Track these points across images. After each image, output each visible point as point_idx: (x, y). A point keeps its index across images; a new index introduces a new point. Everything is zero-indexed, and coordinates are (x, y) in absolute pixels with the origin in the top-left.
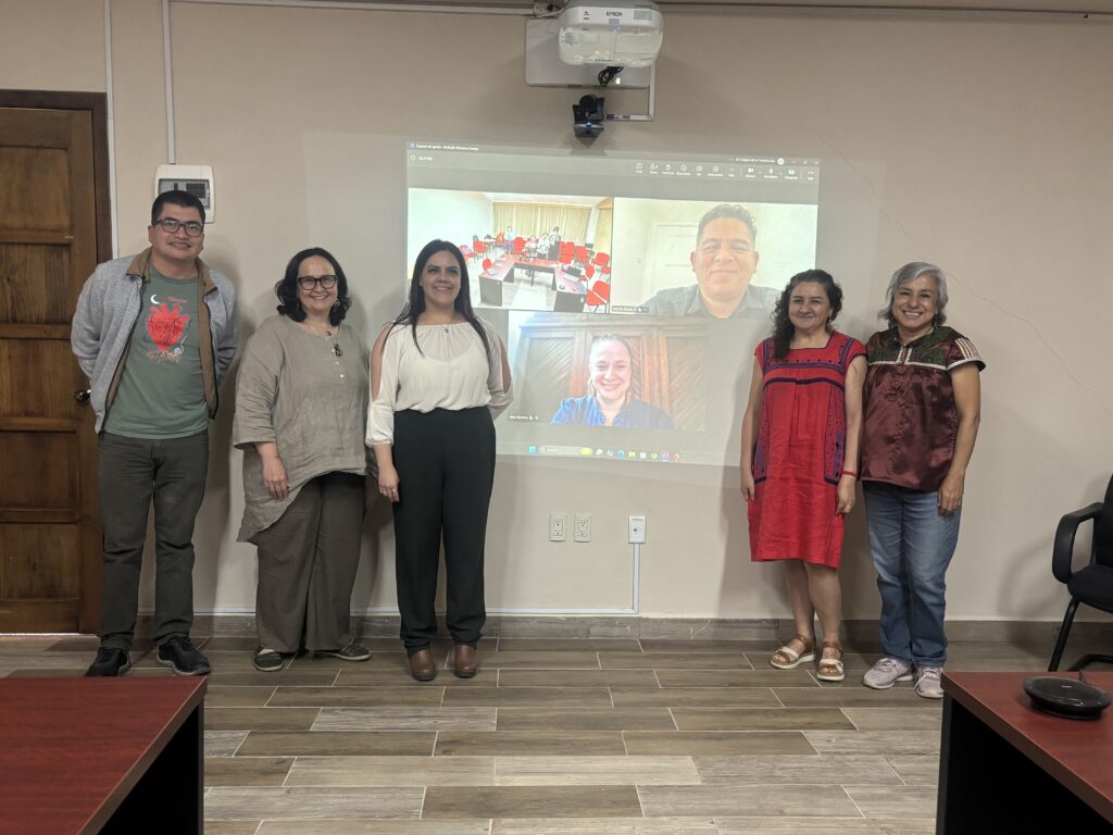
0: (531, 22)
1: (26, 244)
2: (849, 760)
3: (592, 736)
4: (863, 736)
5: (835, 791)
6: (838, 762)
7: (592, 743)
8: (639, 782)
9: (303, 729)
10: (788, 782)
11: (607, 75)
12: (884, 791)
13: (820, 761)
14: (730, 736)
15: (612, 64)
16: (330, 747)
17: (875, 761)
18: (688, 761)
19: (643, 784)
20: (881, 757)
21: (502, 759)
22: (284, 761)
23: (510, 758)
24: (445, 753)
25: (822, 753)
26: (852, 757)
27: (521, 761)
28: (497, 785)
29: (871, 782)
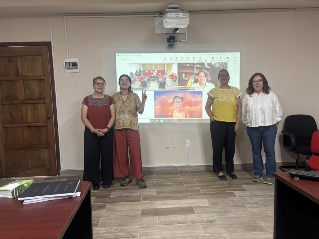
0: (156, 18)
1: (33, 80)
2: (246, 198)
3: (181, 195)
4: (248, 192)
5: (243, 206)
6: (243, 199)
7: (181, 197)
8: (193, 206)
9: (108, 196)
10: (231, 204)
11: (175, 30)
12: (255, 205)
13: (238, 199)
14: (215, 194)
15: (177, 27)
16: (116, 200)
17: (252, 198)
18: (205, 200)
19: (194, 206)
20: (253, 197)
21: (159, 201)
22: (105, 204)
23: (161, 201)
24: (145, 200)
25: (239, 197)
26: (246, 197)
27: (163, 202)
28: (158, 208)
29: (252, 203)
